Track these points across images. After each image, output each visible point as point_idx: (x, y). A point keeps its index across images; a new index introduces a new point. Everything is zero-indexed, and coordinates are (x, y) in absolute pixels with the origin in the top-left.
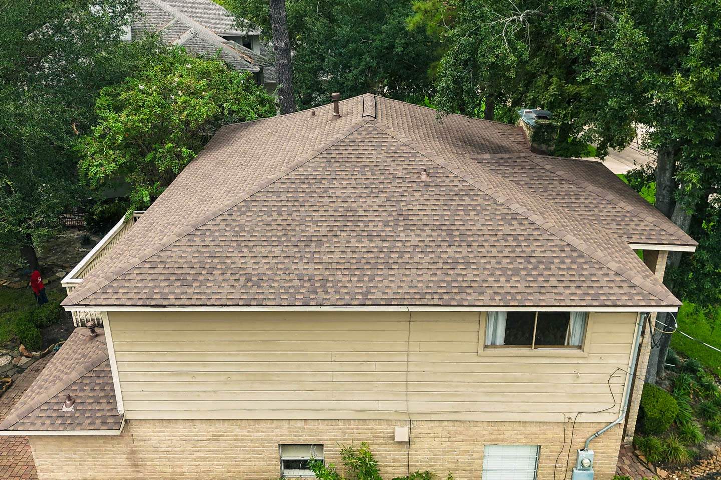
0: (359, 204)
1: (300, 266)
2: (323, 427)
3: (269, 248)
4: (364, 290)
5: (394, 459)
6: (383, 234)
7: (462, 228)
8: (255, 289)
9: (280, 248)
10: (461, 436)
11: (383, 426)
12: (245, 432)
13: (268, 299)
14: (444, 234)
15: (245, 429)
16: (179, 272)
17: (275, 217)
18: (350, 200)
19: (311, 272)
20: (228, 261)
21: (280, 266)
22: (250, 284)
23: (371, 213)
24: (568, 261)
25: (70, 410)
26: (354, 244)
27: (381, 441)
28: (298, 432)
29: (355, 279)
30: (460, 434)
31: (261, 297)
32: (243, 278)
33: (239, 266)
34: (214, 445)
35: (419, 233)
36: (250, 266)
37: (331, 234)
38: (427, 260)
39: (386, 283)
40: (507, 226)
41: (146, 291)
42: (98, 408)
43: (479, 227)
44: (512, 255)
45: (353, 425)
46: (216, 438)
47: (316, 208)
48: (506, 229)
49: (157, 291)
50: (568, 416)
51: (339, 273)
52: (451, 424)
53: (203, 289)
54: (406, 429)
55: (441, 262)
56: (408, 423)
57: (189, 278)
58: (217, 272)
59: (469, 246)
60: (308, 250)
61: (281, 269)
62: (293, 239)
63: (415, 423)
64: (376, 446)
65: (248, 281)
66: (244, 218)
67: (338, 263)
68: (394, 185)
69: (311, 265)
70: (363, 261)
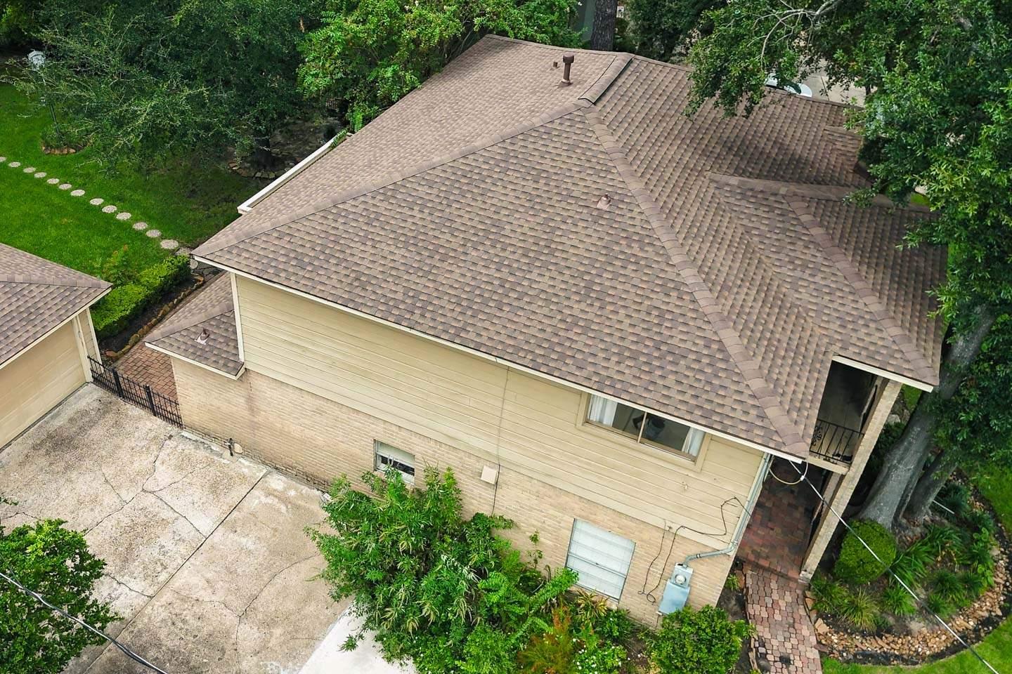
0: (511, 219)
1: (413, 278)
2: (415, 439)
3: (392, 249)
4: (460, 325)
5: (480, 494)
6: (515, 265)
7: (607, 283)
8: (358, 291)
9: (403, 251)
10: (550, 500)
11: (473, 460)
12: (345, 417)
13: (366, 305)
14: (582, 284)
15: (345, 413)
16: (300, 250)
17: (415, 213)
18: (504, 212)
19: (419, 288)
20: (348, 251)
21: (394, 273)
22: (356, 284)
23: (517, 235)
24: (705, 360)
25: (203, 342)
26: (479, 269)
27: (469, 473)
28: (392, 435)
29: (458, 309)
30: (550, 497)
31: (361, 301)
32: (353, 275)
33: (356, 259)
34: (317, 418)
35: (555, 274)
36: (366, 263)
37: (460, 250)
38: (546, 311)
39: (487, 324)
40: (661, 296)
41: (265, 261)
42: (225, 349)
43: (627, 287)
44: (644, 334)
45: (444, 448)
46: (320, 412)
47: (461, 213)
48: (658, 299)
49: (273, 264)
50: (669, 524)
51: (446, 298)
52: (540, 484)
53: (313, 275)
54: (495, 472)
55: (559, 317)
56: (497, 467)
57: (306, 260)
58: (333, 261)
59: (601, 308)
60: (428, 261)
61: (393, 275)
62: (420, 244)
63: (505, 469)
64: (464, 477)
65: (357, 279)
66: (385, 204)
67: (451, 286)
68: (563, 204)
69: (423, 281)
70: (477, 292)
